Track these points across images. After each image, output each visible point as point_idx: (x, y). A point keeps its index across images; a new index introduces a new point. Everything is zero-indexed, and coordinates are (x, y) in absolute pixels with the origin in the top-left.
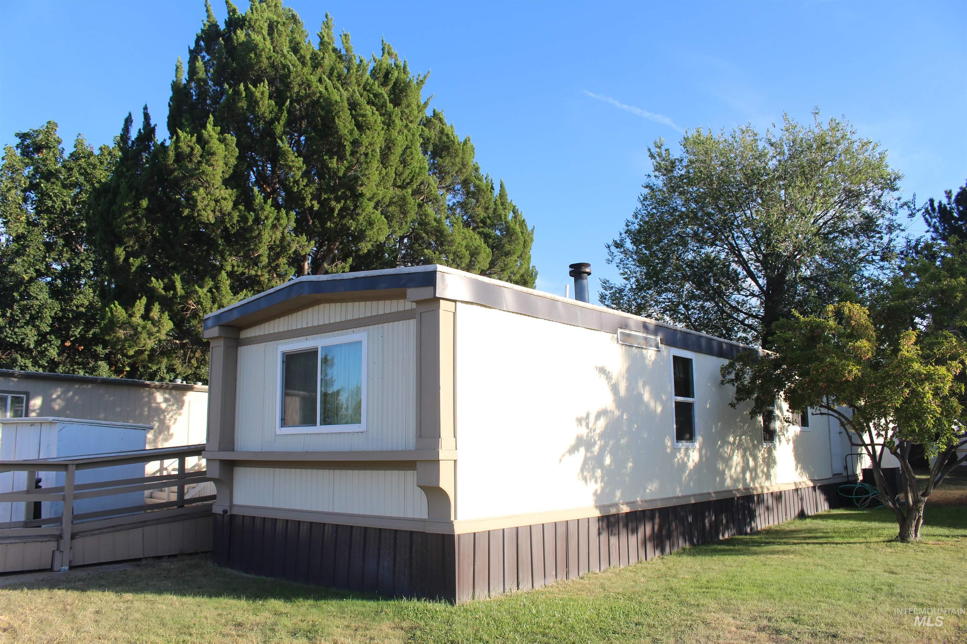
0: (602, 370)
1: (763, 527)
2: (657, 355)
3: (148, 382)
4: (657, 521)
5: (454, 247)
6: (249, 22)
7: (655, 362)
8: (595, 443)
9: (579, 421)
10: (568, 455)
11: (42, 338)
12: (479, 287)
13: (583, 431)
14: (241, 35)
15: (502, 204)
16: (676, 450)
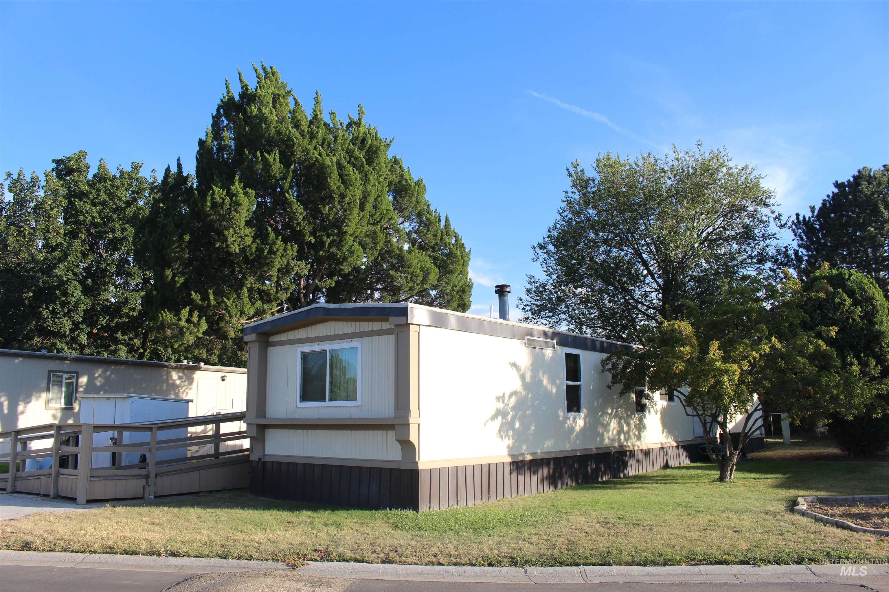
0: (514, 365)
1: (634, 474)
2: (553, 353)
3: (166, 364)
4: (552, 466)
5: (412, 269)
6: (259, 98)
7: (552, 358)
8: (509, 413)
9: (498, 399)
10: (490, 421)
11: (76, 326)
12: (434, 315)
13: (501, 405)
14: (254, 109)
15: (447, 233)
16: (566, 418)
